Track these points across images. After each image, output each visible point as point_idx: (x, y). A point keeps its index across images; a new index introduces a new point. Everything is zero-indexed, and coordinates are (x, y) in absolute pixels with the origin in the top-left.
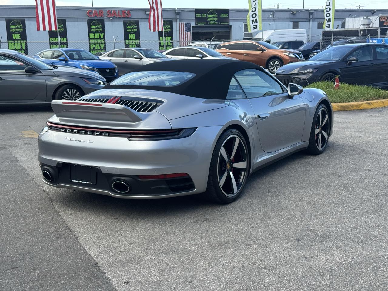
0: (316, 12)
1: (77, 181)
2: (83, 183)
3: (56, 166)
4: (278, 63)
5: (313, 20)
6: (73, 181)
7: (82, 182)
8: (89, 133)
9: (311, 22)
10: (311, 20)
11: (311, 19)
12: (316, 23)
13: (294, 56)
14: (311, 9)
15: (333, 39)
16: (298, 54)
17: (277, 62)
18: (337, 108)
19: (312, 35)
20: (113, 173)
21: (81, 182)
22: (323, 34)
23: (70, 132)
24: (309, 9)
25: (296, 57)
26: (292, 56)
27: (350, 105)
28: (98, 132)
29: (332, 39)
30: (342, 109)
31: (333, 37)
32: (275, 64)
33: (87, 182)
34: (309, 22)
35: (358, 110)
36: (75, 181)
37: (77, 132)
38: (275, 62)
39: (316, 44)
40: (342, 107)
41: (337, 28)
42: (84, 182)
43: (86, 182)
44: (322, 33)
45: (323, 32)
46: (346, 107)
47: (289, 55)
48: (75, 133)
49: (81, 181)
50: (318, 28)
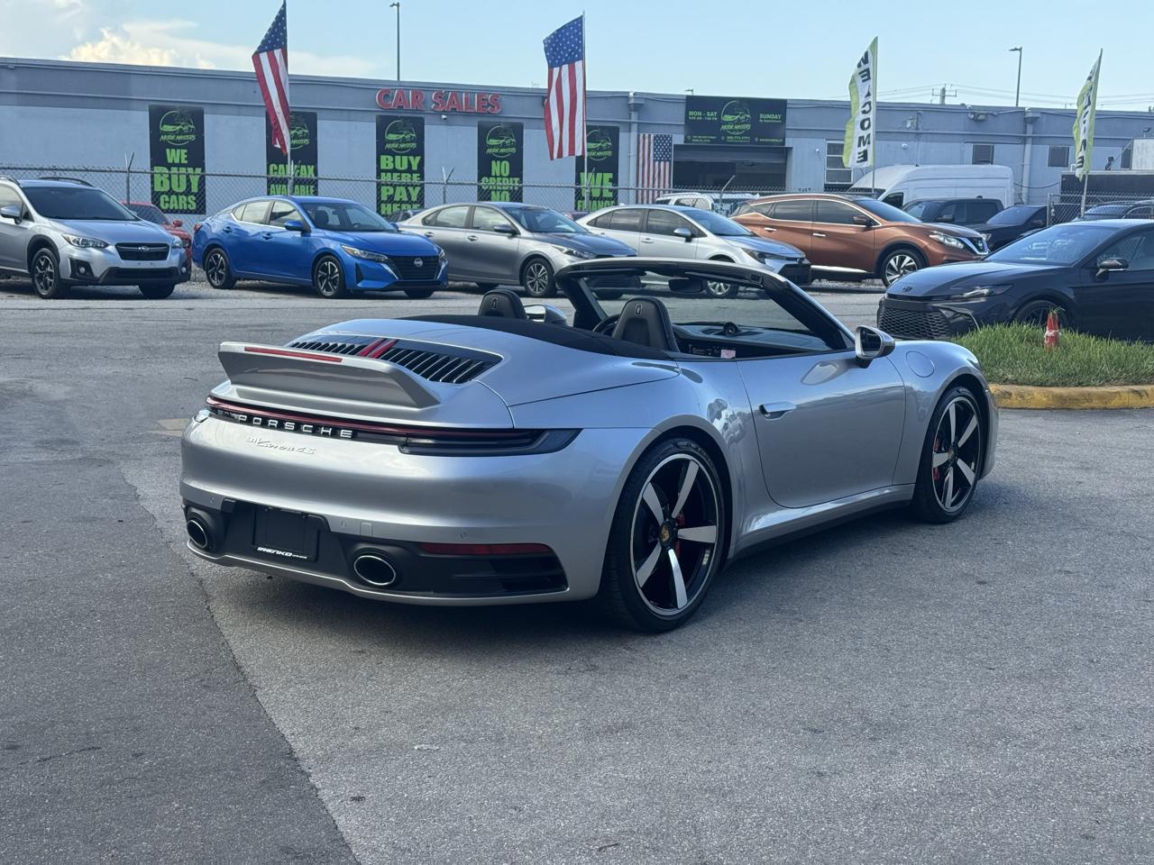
0: (1044, 118)
1: (269, 551)
2: (284, 556)
3: (219, 508)
4: (913, 263)
5: (1036, 140)
6: (259, 549)
7: (283, 554)
8: (306, 428)
9: (1028, 146)
10: (1030, 140)
11: (1029, 137)
12: (1044, 151)
13: (961, 246)
14: (1031, 109)
15: (1087, 198)
16: (971, 239)
17: (908, 259)
18: (1044, 399)
19: (1030, 183)
20: (358, 534)
21: (278, 552)
22: (1063, 182)
23: (259, 424)
24: (1024, 108)
25: (966, 247)
26: (954, 243)
27: (1083, 394)
28: (327, 427)
29: (1083, 201)
30: (1058, 405)
31: (1085, 193)
32: (902, 266)
33: (294, 553)
34: (1022, 146)
35: (1105, 408)
36: (264, 550)
37: (275, 425)
38: (902, 260)
39: (1036, 210)
40: (1061, 398)
41: (1108, 168)
42: (286, 554)
43: (291, 554)
44: (1060, 179)
45: (1063, 176)
46: (1070, 399)
47: (946, 242)
48: (272, 427)
49: (280, 550)
50: (1052, 164)
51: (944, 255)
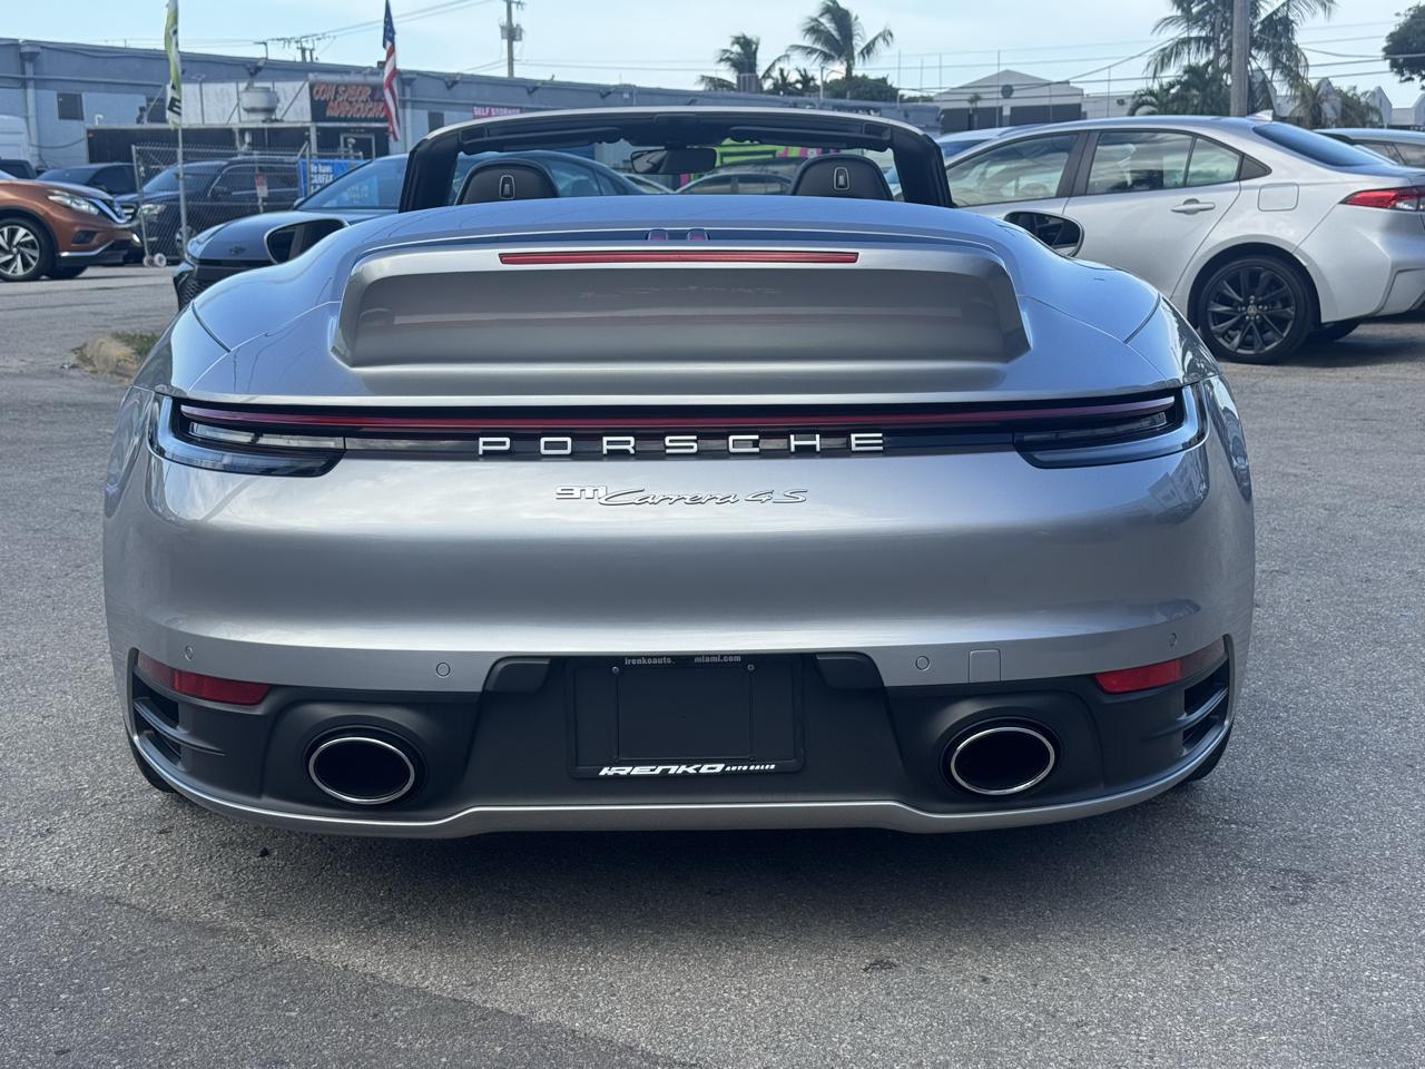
0: (44, 54)
1: (640, 771)
2: (698, 775)
4: (31, 237)
5: (40, 83)
6: (605, 771)
7: (691, 770)
8: (736, 444)
9: (31, 92)
10: (31, 83)
11: (30, 79)
12: (51, 98)
13: (93, 210)
14: (26, 41)
16: (104, 201)
17: (22, 231)
19: (39, 140)
20: (965, 681)
21: (673, 769)
22: (89, 139)
24: (17, 40)
25: (102, 212)
26: (85, 207)
28: (805, 433)
29: (180, 156)
31: (181, 145)
32: (15, 243)
33: (728, 762)
34: (22, 90)
38: (13, 233)
39: (94, 172)
41: (139, 121)
42: (704, 769)
43: (719, 768)
44: (84, 135)
45: (89, 131)
47: (74, 205)
49: (679, 763)
50: (63, 116)
51: (74, 225)
